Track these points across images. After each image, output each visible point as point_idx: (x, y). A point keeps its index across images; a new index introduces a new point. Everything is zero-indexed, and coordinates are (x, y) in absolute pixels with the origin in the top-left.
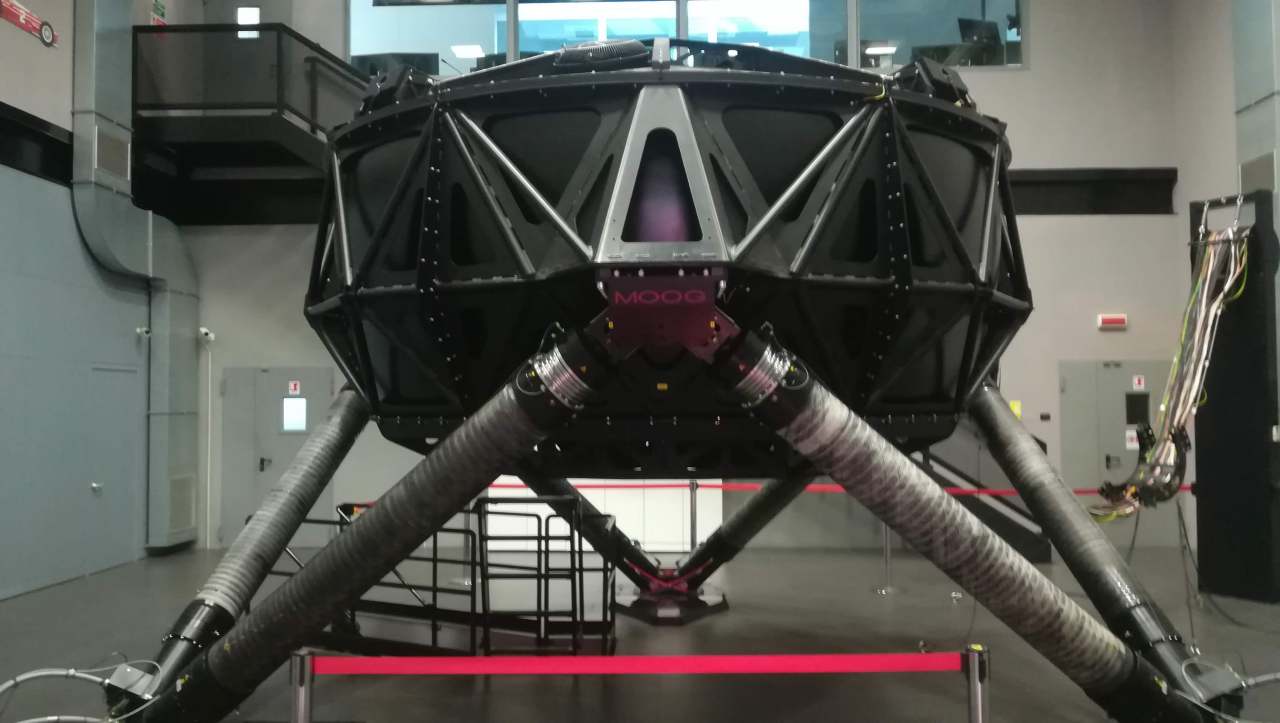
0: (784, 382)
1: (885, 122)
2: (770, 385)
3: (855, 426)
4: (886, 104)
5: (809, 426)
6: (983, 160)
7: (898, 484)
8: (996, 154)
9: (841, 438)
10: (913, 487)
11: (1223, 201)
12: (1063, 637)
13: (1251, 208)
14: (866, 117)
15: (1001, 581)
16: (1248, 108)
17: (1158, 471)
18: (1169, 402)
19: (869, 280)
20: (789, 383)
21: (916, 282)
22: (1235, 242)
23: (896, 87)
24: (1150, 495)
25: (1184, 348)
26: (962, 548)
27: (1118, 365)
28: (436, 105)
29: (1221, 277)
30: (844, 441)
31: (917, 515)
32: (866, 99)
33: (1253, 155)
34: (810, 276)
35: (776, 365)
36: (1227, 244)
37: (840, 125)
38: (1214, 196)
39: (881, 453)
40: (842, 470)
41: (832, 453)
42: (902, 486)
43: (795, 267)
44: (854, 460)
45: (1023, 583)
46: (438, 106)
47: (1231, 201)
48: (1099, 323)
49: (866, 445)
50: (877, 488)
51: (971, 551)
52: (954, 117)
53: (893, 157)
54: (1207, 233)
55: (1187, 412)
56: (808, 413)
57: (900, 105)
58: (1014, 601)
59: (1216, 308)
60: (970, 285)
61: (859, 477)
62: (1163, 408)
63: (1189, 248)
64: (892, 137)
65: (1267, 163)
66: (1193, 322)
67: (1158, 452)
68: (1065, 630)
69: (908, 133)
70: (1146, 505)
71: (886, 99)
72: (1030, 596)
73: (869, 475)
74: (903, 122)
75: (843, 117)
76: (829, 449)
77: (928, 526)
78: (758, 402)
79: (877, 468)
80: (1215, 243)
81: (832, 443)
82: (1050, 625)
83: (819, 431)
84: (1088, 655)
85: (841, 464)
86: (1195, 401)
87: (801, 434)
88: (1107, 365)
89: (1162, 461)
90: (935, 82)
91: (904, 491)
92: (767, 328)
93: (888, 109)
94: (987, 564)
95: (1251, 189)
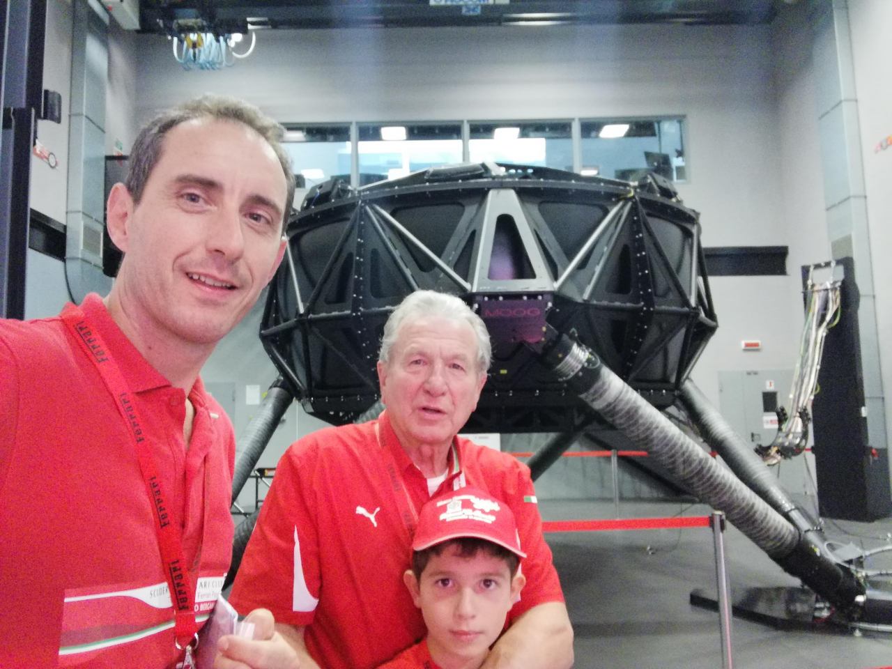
0: (586, 365)
1: (634, 210)
2: (577, 367)
3: (627, 392)
4: (634, 200)
5: (602, 390)
6: (687, 234)
7: (654, 426)
8: (694, 230)
9: (620, 398)
10: (663, 428)
11: (823, 264)
12: (756, 521)
13: (841, 268)
14: (622, 208)
15: (718, 485)
16: (833, 206)
17: (791, 436)
18: (795, 392)
19: (629, 305)
20: (589, 365)
21: (656, 307)
22: (832, 290)
23: (638, 190)
24: (788, 452)
25: (803, 357)
26: (693, 466)
27: (756, 373)
28: (360, 202)
29: (824, 312)
30: (621, 400)
31: (667, 445)
32: (622, 197)
33: (838, 236)
34: (595, 302)
35: (579, 355)
36: (826, 292)
37: (606, 212)
38: (816, 262)
39: (643, 407)
40: (621, 418)
41: (614, 408)
42: (657, 428)
43: (586, 296)
44: (628, 412)
45: (730, 487)
46: (362, 203)
47: (828, 264)
48: (743, 346)
49: (635, 402)
50: (642, 429)
51: (699, 468)
52: (671, 208)
53: (639, 232)
54: (813, 286)
55: (807, 399)
56: (599, 384)
57: (642, 200)
58: (725, 498)
59: (823, 332)
60: (686, 309)
61: (631, 422)
62: (791, 396)
63: (802, 295)
64: (639, 220)
65: (847, 241)
66: (807, 342)
67: (790, 425)
68: (757, 515)
69: (646, 217)
70: (785, 458)
71: (634, 197)
72: (735, 495)
73: (637, 421)
74: (643, 211)
75: (609, 207)
76: (613, 405)
77: (673, 451)
78: (570, 377)
79: (641, 417)
80: (818, 291)
81: (615, 401)
82: (748, 513)
83: (607, 394)
84: (772, 531)
85: (620, 415)
86: (812, 392)
87: (596, 396)
88: (749, 374)
89: (793, 430)
90: (660, 187)
91: (658, 430)
92: (573, 332)
93: (635, 204)
94: (709, 475)
95: (840, 257)
